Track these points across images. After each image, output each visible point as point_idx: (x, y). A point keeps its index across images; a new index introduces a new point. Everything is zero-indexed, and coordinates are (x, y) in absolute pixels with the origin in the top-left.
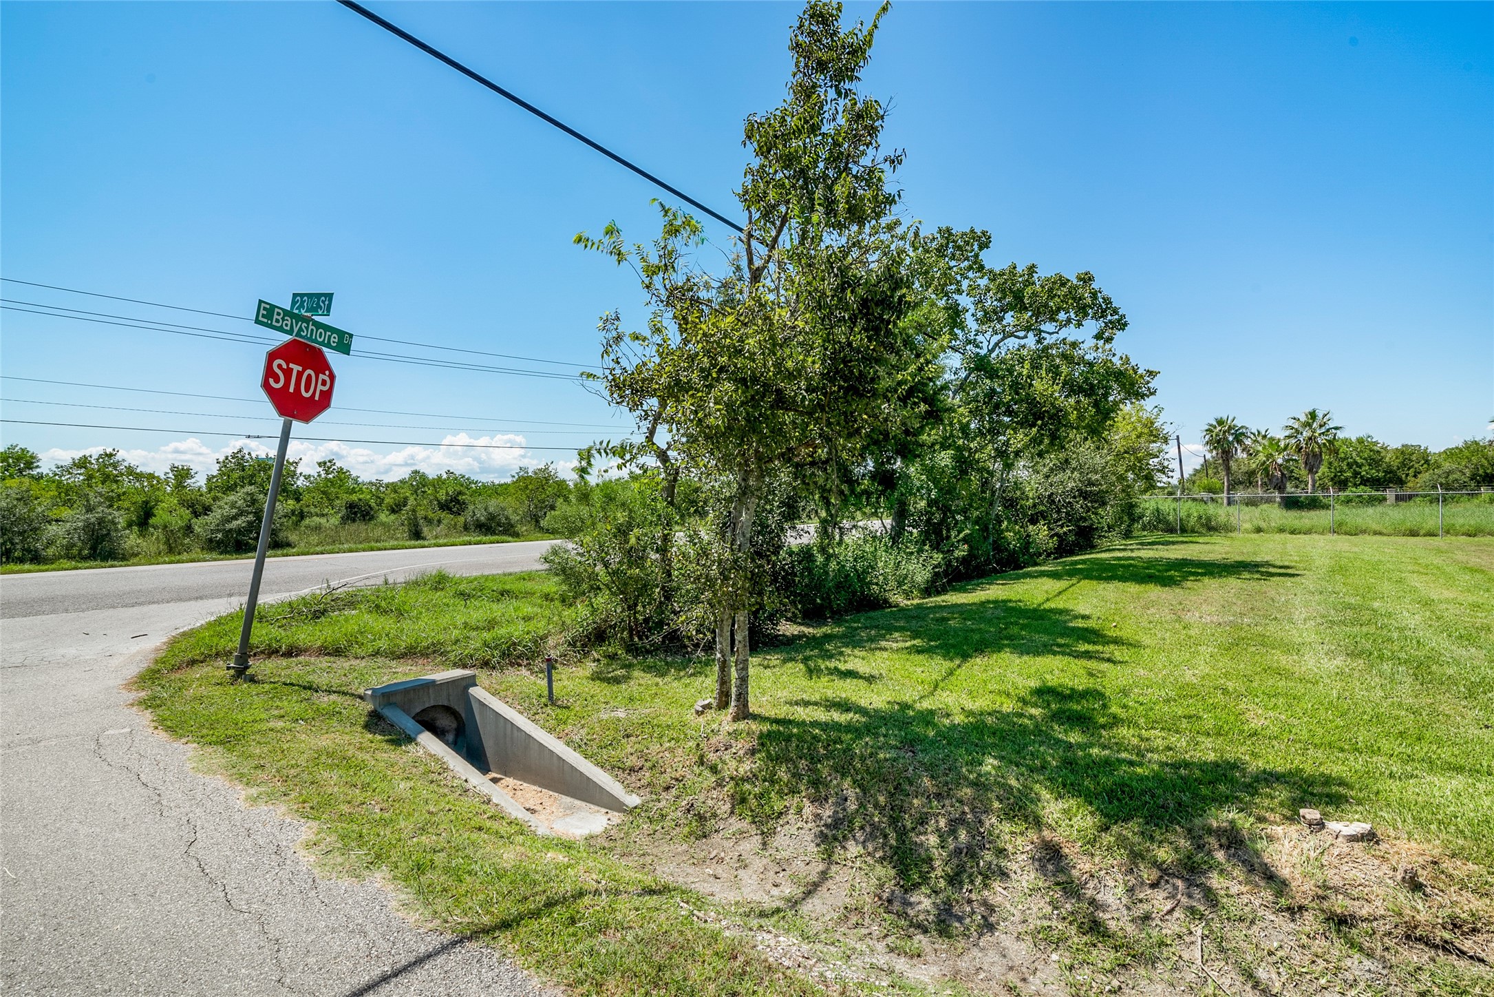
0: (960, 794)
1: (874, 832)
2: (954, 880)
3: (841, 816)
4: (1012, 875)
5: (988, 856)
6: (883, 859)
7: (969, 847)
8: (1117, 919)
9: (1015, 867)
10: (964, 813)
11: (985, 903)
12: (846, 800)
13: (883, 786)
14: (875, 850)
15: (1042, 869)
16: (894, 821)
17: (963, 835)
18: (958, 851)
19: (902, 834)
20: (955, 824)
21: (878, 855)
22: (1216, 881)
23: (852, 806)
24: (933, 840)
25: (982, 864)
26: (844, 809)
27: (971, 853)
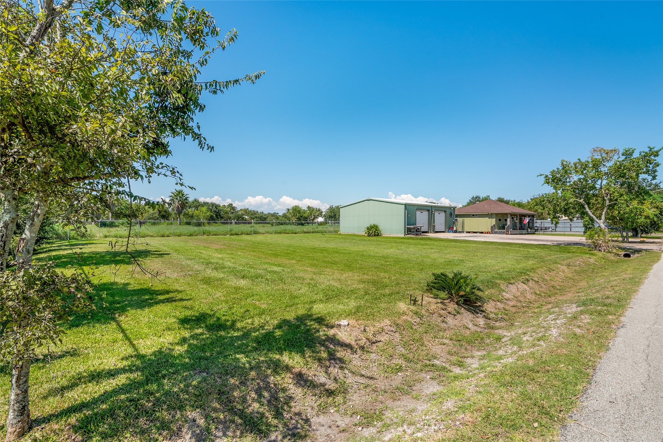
0: (251, 377)
1: (225, 426)
2: (278, 415)
3: (198, 432)
4: (293, 396)
5: (281, 395)
6: (242, 433)
7: (272, 396)
8: (331, 385)
9: (292, 391)
10: (258, 384)
11: (296, 414)
12: (194, 421)
13: (210, 397)
14: (234, 432)
15: (301, 385)
16: (232, 411)
17: (266, 394)
18: (269, 401)
19: (242, 414)
20: (259, 391)
21: (238, 433)
22: (338, 355)
23: (201, 422)
24: (256, 405)
25: (282, 400)
26: (198, 426)
27: (274, 398)
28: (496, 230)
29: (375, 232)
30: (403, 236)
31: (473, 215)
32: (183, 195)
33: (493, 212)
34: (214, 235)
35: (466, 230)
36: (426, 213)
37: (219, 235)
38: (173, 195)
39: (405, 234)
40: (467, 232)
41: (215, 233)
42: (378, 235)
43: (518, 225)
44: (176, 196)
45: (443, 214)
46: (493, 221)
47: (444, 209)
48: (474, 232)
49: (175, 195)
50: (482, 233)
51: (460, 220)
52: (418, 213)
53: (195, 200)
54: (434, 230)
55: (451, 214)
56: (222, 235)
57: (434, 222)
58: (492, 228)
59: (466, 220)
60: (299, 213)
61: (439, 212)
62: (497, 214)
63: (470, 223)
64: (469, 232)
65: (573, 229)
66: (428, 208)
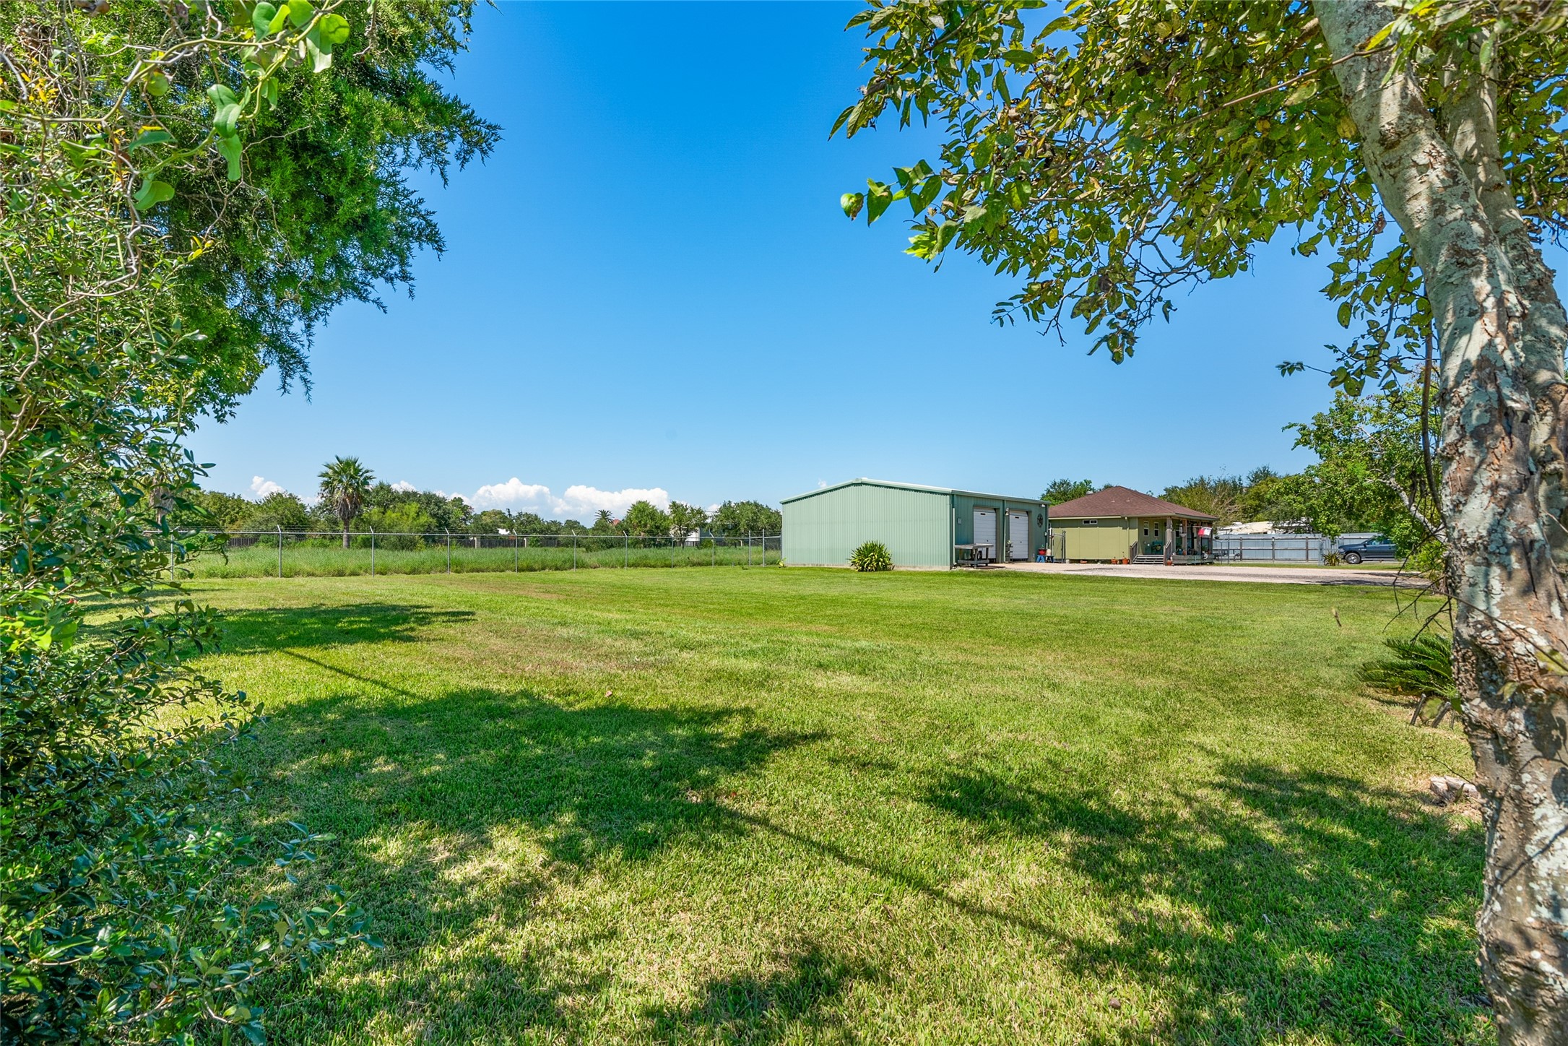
28: (1140, 556)
29: (878, 561)
30: (946, 569)
31: (1087, 522)
32: (357, 471)
33: (1133, 515)
34: (473, 570)
35: (1069, 555)
36: (991, 516)
37: (487, 570)
38: (330, 472)
39: (952, 566)
40: (1072, 561)
41: (477, 566)
42: (885, 568)
43: (1185, 544)
44: (339, 474)
45: (1024, 519)
46: (1133, 535)
47: (1027, 507)
48: (1089, 561)
49: (335, 472)
50: (1109, 562)
51: (1056, 532)
52: (977, 514)
53: (382, 487)
54: (1008, 556)
55: (1040, 520)
56: (494, 571)
57: (1008, 538)
58: (1133, 550)
59: (1071, 533)
60: (652, 519)
61: (1018, 514)
62: (1141, 519)
63: (1079, 541)
64: (1078, 561)
65: (1278, 555)
66: (997, 505)
